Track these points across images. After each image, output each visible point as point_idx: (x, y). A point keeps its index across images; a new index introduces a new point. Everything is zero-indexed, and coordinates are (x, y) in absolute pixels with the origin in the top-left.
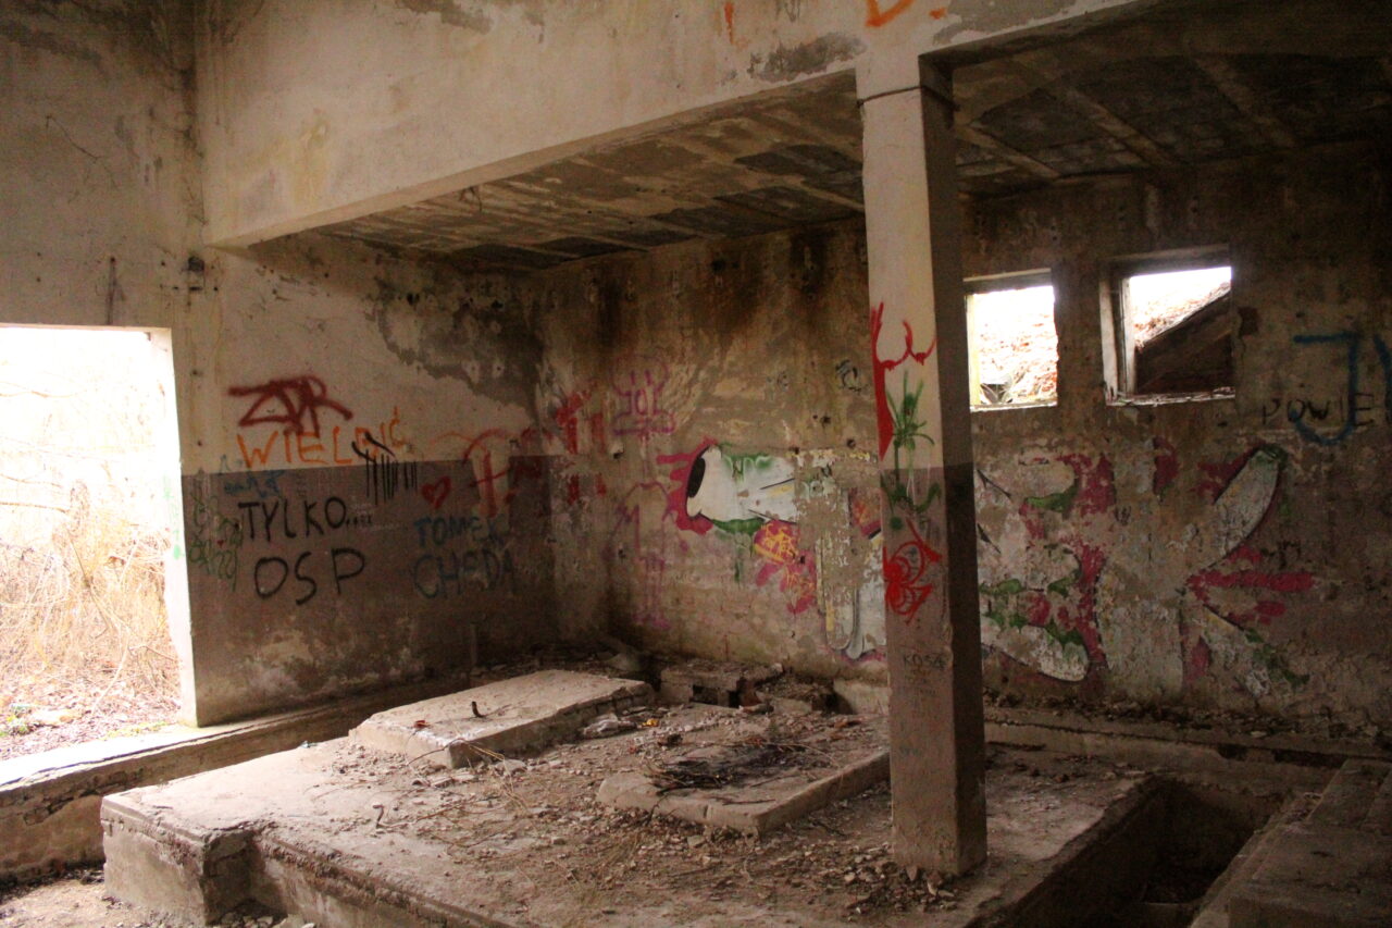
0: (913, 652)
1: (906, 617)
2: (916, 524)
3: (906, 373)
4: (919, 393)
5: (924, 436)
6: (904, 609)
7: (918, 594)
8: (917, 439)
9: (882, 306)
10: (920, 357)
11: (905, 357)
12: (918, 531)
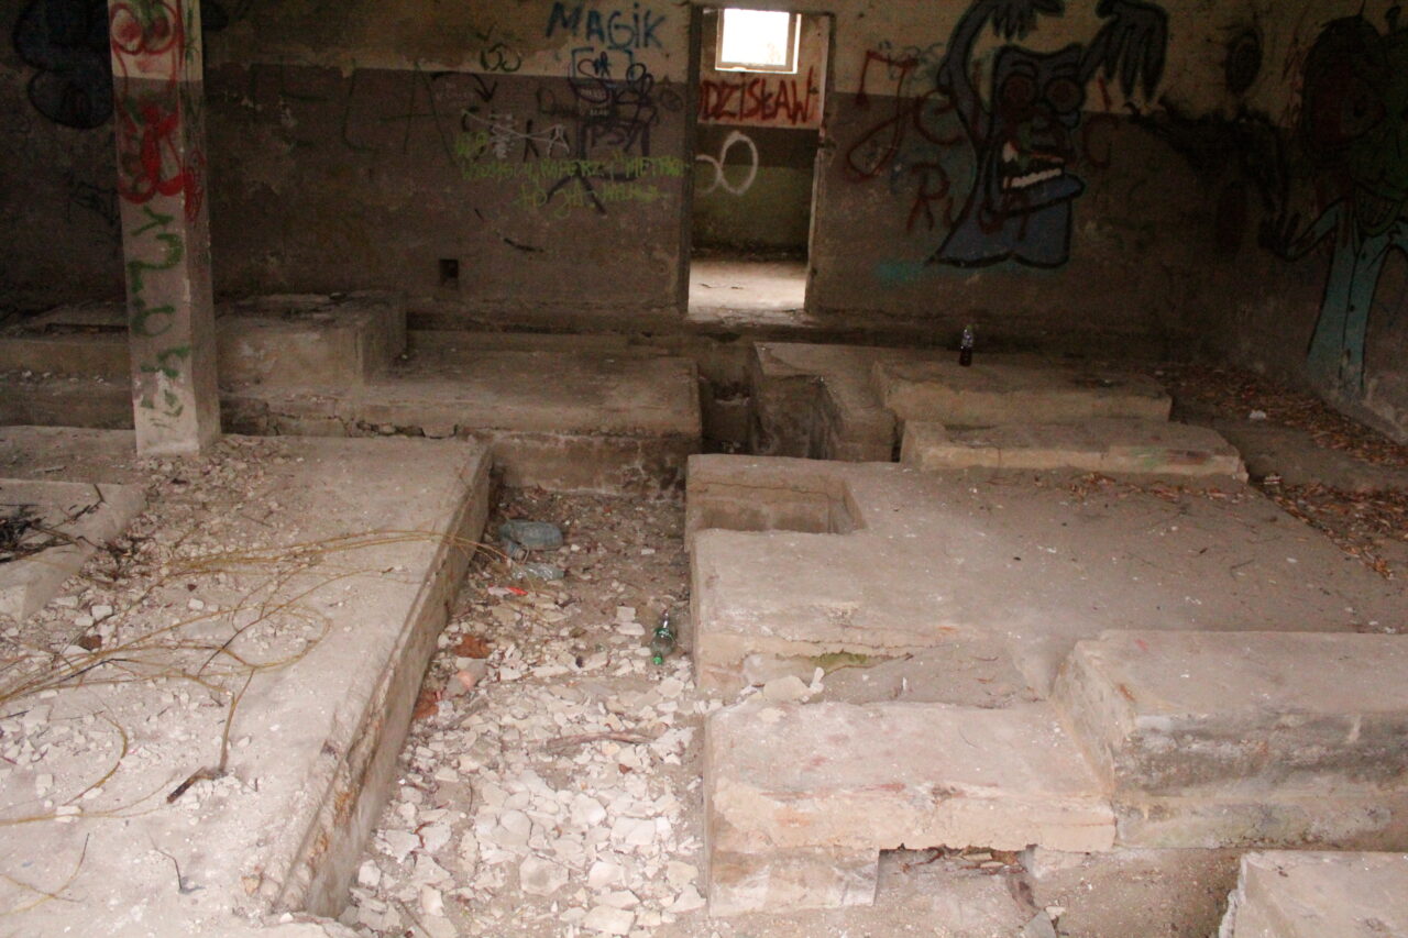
0: (197, 254)
1: (195, 223)
2: (196, 135)
4: (193, 9)
5: (196, 50)
7: (198, 199)
8: (193, 53)
12: (196, 139)
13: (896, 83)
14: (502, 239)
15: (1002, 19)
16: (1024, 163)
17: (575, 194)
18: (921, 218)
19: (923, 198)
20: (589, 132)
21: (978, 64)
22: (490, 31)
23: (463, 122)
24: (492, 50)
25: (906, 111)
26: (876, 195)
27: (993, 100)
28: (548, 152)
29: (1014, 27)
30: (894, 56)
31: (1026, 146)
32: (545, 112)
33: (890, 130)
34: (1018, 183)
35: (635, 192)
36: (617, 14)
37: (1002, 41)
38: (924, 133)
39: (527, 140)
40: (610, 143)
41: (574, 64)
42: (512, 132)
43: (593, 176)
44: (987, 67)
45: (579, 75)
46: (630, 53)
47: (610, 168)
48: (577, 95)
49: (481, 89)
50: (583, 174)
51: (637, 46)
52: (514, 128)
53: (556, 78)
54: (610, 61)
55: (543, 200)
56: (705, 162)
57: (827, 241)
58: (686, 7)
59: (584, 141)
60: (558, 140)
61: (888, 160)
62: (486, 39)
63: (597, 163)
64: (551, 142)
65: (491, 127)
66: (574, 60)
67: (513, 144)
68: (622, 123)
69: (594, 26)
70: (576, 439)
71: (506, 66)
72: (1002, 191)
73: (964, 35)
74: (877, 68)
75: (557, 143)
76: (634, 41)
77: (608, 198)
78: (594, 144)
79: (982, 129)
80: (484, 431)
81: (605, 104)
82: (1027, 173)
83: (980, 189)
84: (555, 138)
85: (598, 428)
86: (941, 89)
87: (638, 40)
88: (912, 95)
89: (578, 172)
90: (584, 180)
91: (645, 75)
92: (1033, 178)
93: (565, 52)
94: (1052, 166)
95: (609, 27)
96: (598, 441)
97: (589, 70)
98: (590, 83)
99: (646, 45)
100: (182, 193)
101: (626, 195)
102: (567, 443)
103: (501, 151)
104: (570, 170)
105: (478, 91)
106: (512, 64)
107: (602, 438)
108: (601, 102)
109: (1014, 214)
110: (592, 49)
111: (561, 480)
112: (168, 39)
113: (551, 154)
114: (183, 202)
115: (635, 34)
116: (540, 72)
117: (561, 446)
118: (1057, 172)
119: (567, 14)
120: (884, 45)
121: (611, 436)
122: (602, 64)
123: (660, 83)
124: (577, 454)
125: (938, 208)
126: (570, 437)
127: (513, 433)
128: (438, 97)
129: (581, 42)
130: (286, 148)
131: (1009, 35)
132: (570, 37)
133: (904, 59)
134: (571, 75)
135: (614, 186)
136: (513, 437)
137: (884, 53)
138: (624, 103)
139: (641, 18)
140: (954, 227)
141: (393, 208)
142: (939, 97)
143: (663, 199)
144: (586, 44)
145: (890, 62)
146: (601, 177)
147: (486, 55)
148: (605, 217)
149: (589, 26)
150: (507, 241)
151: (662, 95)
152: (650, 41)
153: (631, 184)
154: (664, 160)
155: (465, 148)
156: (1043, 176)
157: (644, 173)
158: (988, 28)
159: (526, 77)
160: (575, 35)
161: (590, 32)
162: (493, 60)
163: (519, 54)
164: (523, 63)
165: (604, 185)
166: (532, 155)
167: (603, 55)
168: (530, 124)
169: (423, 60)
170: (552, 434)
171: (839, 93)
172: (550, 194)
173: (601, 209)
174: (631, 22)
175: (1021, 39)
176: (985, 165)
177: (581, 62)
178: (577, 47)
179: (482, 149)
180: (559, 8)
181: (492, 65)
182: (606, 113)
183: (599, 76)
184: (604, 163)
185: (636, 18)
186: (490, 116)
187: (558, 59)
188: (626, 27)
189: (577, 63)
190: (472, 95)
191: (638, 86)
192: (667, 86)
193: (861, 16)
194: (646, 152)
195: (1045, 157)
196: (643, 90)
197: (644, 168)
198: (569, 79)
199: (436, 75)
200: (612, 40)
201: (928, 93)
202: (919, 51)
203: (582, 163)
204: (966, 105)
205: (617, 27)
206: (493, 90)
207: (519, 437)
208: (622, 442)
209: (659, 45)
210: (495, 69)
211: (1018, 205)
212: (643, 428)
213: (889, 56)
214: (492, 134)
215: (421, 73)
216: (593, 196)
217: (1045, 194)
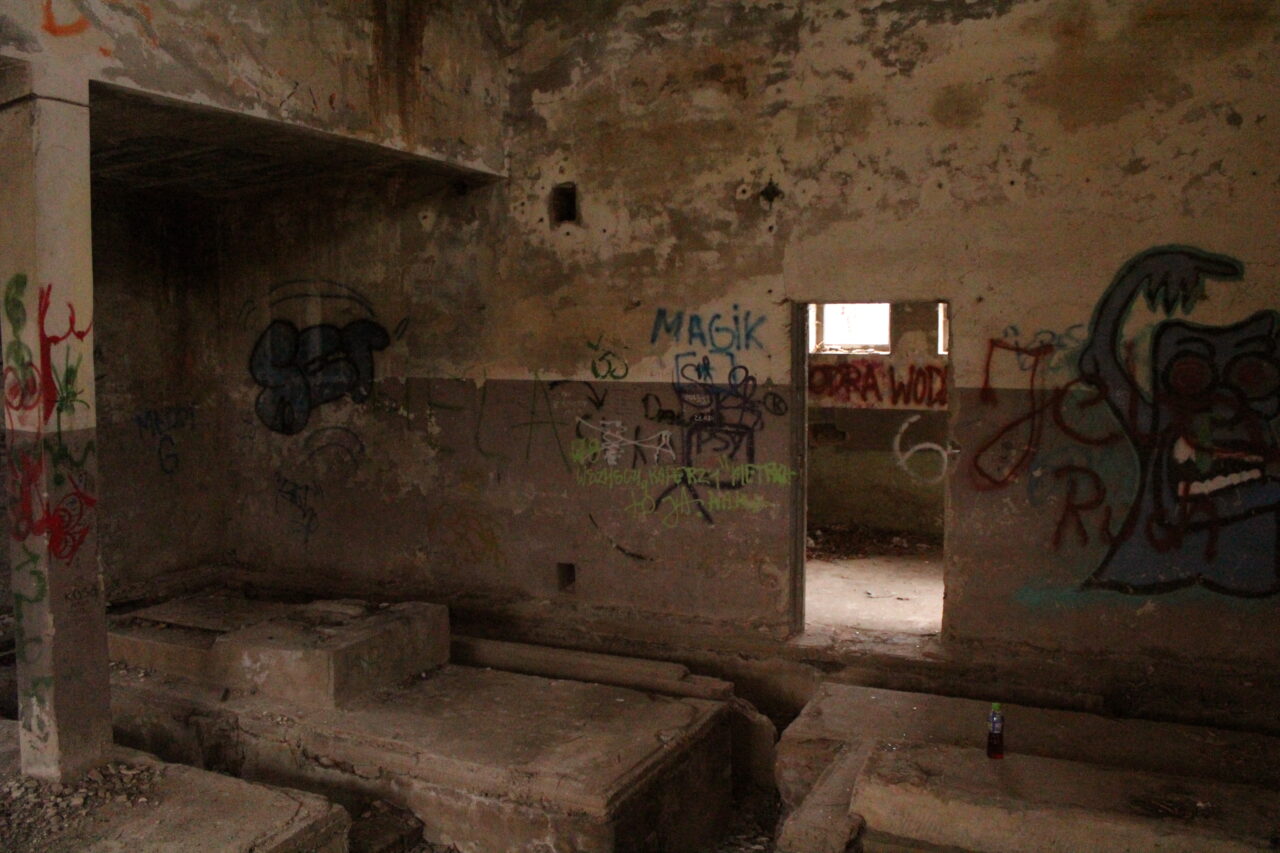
0: (73, 588)
1: (67, 560)
2: (76, 479)
3: (68, 348)
4: (78, 365)
5: (82, 401)
6: (65, 553)
7: (77, 537)
8: (76, 405)
9: (50, 287)
10: (81, 335)
11: (68, 334)
12: (77, 482)
13: (1029, 373)
14: (614, 546)
15: (1157, 290)
16: (1205, 466)
17: (681, 501)
18: (1071, 534)
19: (1071, 509)
20: (694, 439)
21: (1130, 346)
22: (599, 340)
23: (578, 428)
24: (601, 359)
25: (1044, 406)
26: (1011, 505)
27: (1155, 387)
28: (656, 458)
29: (1175, 300)
30: (1022, 344)
31: (1207, 444)
32: (652, 419)
33: (1024, 429)
34: (1197, 488)
35: (741, 499)
36: (718, 316)
37: (1160, 316)
38: (1066, 430)
39: (636, 446)
40: (716, 450)
41: (678, 370)
42: (622, 439)
43: (700, 484)
44: (1144, 348)
45: (683, 380)
46: (732, 356)
47: (716, 475)
48: (682, 401)
49: (593, 397)
50: (690, 482)
51: (739, 348)
52: (623, 434)
53: (661, 385)
54: (712, 364)
55: (651, 509)
56: (931, 450)
57: (956, 558)
58: (785, 306)
59: (690, 448)
60: (665, 446)
61: (1024, 464)
62: (596, 348)
63: (703, 471)
64: (658, 448)
65: (603, 434)
66: (677, 366)
67: (622, 451)
68: (727, 428)
69: (696, 330)
70: (487, 801)
71: (615, 374)
72: (1177, 499)
73: (1109, 313)
74: (1004, 360)
75: (665, 450)
76: (736, 342)
77: (714, 506)
78: (699, 451)
79: (1144, 421)
80: (405, 778)
81: (708, 410)
82: (1210, 476)
83: (1148, 497)
84: (662, 444)
85: (506, 794)
86: (1085, 378)
87: (739, 343)
88: (1049, 385)
89: (684, 480)
90: (690, 488)
91: (748, 378)
92: (1220, 482)
93: (669, 358)
94: (1248, 467)
95: (710, 330)
96: (509, 808)
97: (691, 373)
98: (693, 388)
99: (747, 346)
100: (45, 534)
101: (733, 504)
102: (479, 804)
103: (611, 457)
104: (677, 478)
105: (590, 399)
106: (620, 372)
107: (512, 806)
108: (703, 407)
109: (1197, 527)
110: (694, 354)
111: (476, 844)
112: (36, 396)
113: (658, 460)
114: (46, 542)
115: (736, 337)
116: (646, 378)
117: (473, 807)
118: (1255, 474)
119: (670, 320)
120: (1011, 332)
121: (521, 804)
122: (704, 368)
123: (763, 386)
124: (489, 817)
125: (1092, 521)
126: (483, 799)
127: (430, 785)
128: (555, 405)
129: (683, 347)
130: (432, 453)
131: (1169, 307)
132: (673, 343)
133: (1037, 344)
134: (675, 381)
135: (720, 494)
136: (429, 789)
137: (1011, 341)
138: (727, 408)
139: (741, 320)
140: (1115, 544)
141: (518, 511)
142: (1084, 388)
143: (770, 508)
144: (691, 349)
145: (1018, 350)
146: (706, 484)
147: (597, 362)
148: (713, 526)
149: (690, 331)
150: (618, 547)
151: (765, 398)
152: (752, 344)
153: (737, 492)
154: (771, 467)
155: (580, 456)
156: (1234, 479)
157: (750, 481)
158: (1140, 303)
159: (633, 384)
160: (677, 340)
161: (692, 335)
162: (603, 370)
163: (626, 362)
164: (630, 371)
165: (710, 492)
166: (640, 461)
167: (705, 359)
168: (638, 431)
169: (542, 370)
170: (464, 792)
171: (958, 389)
172: (658, 502)
173: (708, 518)
174: (731, 325)
175: (1187, 311)
176: (1151, 469)
177: (686, 366)
178: (681, 351)
179: (595, 455)
180: (662, 314)
181: (603, 372)
182: (709, 419)
183: (702, 381)
184: (709, 471)
185: (736, 319)
186: (602, 422)
187: (662, 365)
188: (727, 330)
189: (680, 368)
190: (585, 403)
191: (740, 390)
192: (770, 389)
193: (980, 299)
194: (751, 457)
195: (1235, 456)
196: (743, 392)
197: (750, 476)
198: (673, 384)
199: (554, 384)
200: (713, 344)
201: (1069, 385)
202: (1053, 334)
203: (688, 470)
204: (1120, 396)
205: (717, 330)
206: (604, 396)
207: (435, 789)
208: (532, 813)
209: (760, 346)
210: (604, 377)
211: (1200, 516)
212: (549, 801)
213: (1017, 343)
214: (604, 441)
215: (542, 383)
216: (699, 504)
217: (1238, 503)
